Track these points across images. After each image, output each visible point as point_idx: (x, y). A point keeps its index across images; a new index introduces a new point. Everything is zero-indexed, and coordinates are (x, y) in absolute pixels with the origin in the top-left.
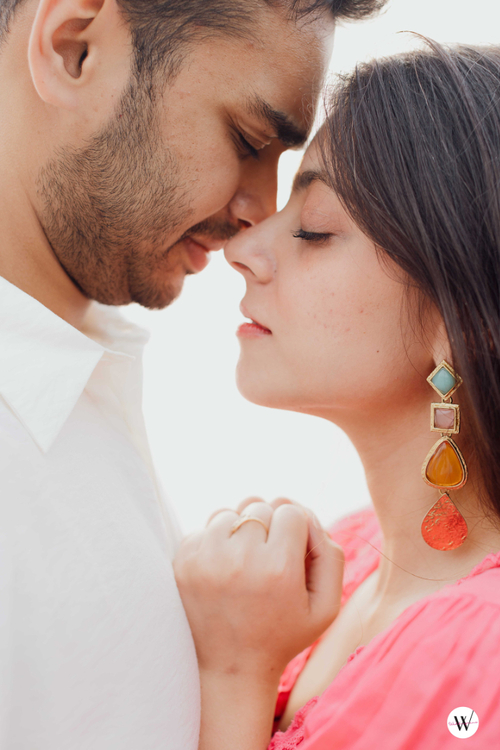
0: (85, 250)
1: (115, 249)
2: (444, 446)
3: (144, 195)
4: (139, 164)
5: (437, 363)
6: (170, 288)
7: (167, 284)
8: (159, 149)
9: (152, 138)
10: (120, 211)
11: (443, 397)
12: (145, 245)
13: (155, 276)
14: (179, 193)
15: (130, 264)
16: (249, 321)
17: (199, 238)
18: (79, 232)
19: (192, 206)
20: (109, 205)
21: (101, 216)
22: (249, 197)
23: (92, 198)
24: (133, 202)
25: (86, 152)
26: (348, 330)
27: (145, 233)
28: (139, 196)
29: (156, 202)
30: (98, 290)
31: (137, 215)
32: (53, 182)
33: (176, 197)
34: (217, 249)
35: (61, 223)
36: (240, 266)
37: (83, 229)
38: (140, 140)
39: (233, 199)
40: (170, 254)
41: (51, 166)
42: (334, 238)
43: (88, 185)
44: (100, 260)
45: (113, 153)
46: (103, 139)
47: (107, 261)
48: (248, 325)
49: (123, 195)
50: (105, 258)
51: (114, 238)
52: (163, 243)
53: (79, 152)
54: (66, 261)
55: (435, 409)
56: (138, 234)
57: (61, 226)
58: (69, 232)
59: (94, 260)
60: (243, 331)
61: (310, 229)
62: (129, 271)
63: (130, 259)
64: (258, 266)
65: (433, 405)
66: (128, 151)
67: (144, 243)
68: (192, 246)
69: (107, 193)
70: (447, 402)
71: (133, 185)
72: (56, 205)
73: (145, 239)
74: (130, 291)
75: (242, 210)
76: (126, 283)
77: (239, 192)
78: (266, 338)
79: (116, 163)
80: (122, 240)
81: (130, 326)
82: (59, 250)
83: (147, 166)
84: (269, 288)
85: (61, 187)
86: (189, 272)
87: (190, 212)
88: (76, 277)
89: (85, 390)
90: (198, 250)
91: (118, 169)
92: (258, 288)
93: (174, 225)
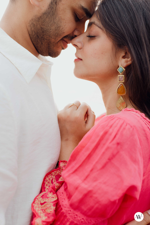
0: (39, 40)
1: (46, 41)
2: (121, 85)
3: (53, 28)
4: (53, 20)
5: (119, 66)
6: (58, 52)
7: (57, 50)
8: (57, 17)
9: (56, 14)
10: (47, 31)
11: (121, 73)
12: (53, 40)
13: (54, 48)
14: (61, 28)
15: (49, 45)
16: (77, 58)
17: (65, 39)
18: (38, 36)
19: (64, 31)
20: (45, 30)
21: (43, 32)
22: (78, 30)
23: (41, 28)
24: (50, 29)
25: (41, 17)
26: (99, 58)
27: (53, 37)
28: (52, 28)
29: (56, 30)
30: (41, 51)
31: (51, 32)
32: (32, 23)
33: (61, 29)
34: (70, 43)
35: (34, 33)
36: (75, 45)
37: (39, 35)
38: (53, 15)
39: (74, 31)
40: (58, 43)
41: (32, 20)
42: (96, 37)
43: (40, 25)
44: (42, 43)
45: (47, 17)
46: (44, 14)
47: (44, 44)
48: (77, 59)
49: (48, 28)
50: (43, 43)
51: (46, 38)
52: (57, 40)
53: (39, 17)
54: (34, 43)
55: (119, 77)
56: (52, 37)
57: (33, 34)
58: (35, 36)
59: (40, 43)
60: (76, 60)
61: (91, 35)
62: (48, 47)
63: (49, 43)
64: (79, 45)
65: (119, 76)
66: (50, 17)
67: (53, 39)
68: (64, 41)
69: (45, 27)
70: (122, 75)
71: (51, 25)
72: (33, 29)
73: (53, 38)
74: (48, 52)
75: (76, 33)
76: (47, 50)
77: (76, 29)
78: (81, 61)
79: (47, 20)
80: (48, 39)
81: (49, 62)
82: (33, 40)
83: (54, 21)
84: (81, 50)
85: (34, 25)
86: (63, 49)
87: (64, 33)
88: (36, 47)
89: (37, 73)
90: (65, 43)
91: (48, 21)
92: (79, 50)
93: (60, 36)
